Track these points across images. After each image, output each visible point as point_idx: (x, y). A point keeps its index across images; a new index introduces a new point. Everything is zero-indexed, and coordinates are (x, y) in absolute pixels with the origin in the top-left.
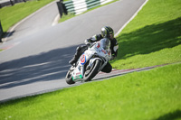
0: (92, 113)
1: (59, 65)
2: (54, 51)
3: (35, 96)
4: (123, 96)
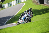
4: (18, 31)
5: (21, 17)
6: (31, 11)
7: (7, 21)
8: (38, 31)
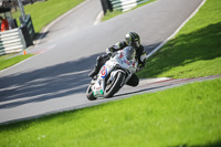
0: (143, 132)
4: (181, 112)
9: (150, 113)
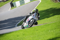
1: (11, 24)
2: (9, 19)
3: (3, 34)
4: (32, 34)
5: (26, 19)
6: (37, 12)
7: (19, 22)
8: (56, 34)
9: (24, 35)
